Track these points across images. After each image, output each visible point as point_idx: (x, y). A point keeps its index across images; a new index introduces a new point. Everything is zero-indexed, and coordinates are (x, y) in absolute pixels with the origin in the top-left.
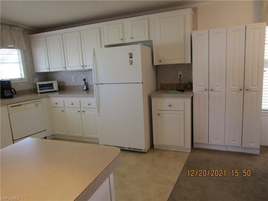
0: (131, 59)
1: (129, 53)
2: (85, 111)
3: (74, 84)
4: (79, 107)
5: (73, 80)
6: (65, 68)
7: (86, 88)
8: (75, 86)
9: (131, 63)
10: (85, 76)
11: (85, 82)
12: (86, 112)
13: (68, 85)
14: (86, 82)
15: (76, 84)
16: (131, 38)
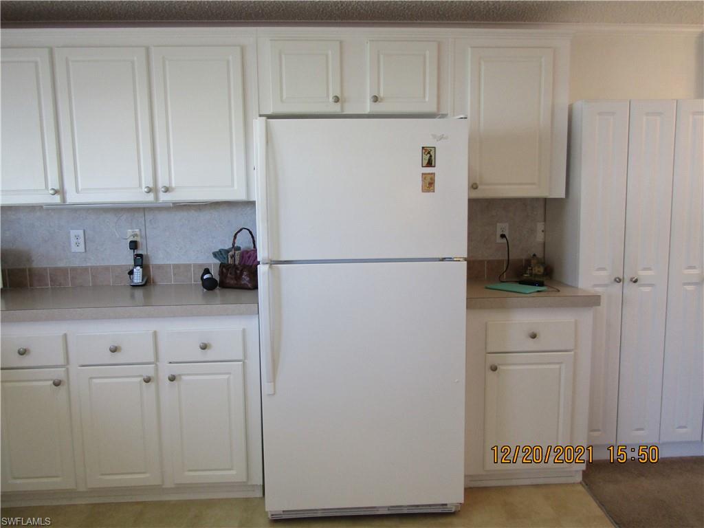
0: (429, 170)
1: (423, 148)
2: (180, 375)
3: (76, 263)
4: (152, 360)
5: (73, 245)
6: (61, 191)
7: (143, 276)
8: (86, 269)
9: (429, 184)
10: (137, 231)
11: (137, 255)
12: (183, 377)
13: (44, 264)
14: (141, 256)
15: (92, 262)
16: (376, 99)
